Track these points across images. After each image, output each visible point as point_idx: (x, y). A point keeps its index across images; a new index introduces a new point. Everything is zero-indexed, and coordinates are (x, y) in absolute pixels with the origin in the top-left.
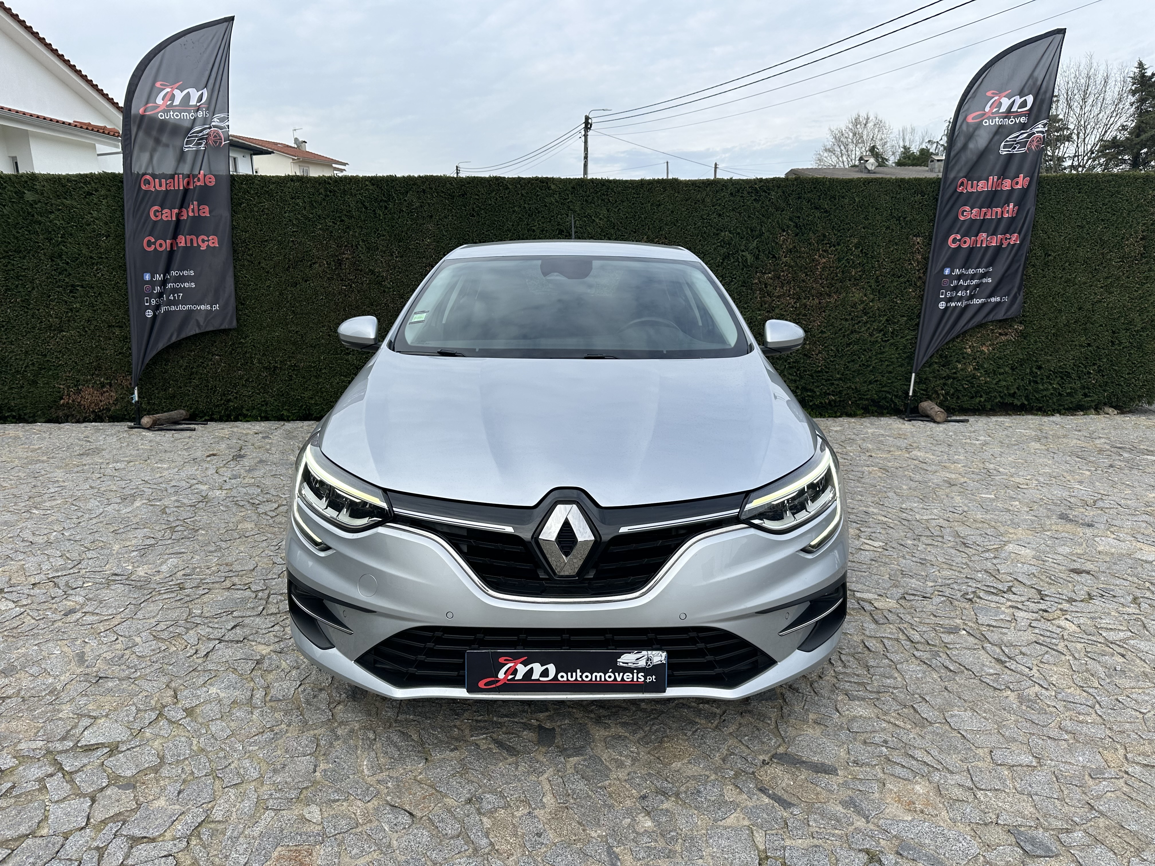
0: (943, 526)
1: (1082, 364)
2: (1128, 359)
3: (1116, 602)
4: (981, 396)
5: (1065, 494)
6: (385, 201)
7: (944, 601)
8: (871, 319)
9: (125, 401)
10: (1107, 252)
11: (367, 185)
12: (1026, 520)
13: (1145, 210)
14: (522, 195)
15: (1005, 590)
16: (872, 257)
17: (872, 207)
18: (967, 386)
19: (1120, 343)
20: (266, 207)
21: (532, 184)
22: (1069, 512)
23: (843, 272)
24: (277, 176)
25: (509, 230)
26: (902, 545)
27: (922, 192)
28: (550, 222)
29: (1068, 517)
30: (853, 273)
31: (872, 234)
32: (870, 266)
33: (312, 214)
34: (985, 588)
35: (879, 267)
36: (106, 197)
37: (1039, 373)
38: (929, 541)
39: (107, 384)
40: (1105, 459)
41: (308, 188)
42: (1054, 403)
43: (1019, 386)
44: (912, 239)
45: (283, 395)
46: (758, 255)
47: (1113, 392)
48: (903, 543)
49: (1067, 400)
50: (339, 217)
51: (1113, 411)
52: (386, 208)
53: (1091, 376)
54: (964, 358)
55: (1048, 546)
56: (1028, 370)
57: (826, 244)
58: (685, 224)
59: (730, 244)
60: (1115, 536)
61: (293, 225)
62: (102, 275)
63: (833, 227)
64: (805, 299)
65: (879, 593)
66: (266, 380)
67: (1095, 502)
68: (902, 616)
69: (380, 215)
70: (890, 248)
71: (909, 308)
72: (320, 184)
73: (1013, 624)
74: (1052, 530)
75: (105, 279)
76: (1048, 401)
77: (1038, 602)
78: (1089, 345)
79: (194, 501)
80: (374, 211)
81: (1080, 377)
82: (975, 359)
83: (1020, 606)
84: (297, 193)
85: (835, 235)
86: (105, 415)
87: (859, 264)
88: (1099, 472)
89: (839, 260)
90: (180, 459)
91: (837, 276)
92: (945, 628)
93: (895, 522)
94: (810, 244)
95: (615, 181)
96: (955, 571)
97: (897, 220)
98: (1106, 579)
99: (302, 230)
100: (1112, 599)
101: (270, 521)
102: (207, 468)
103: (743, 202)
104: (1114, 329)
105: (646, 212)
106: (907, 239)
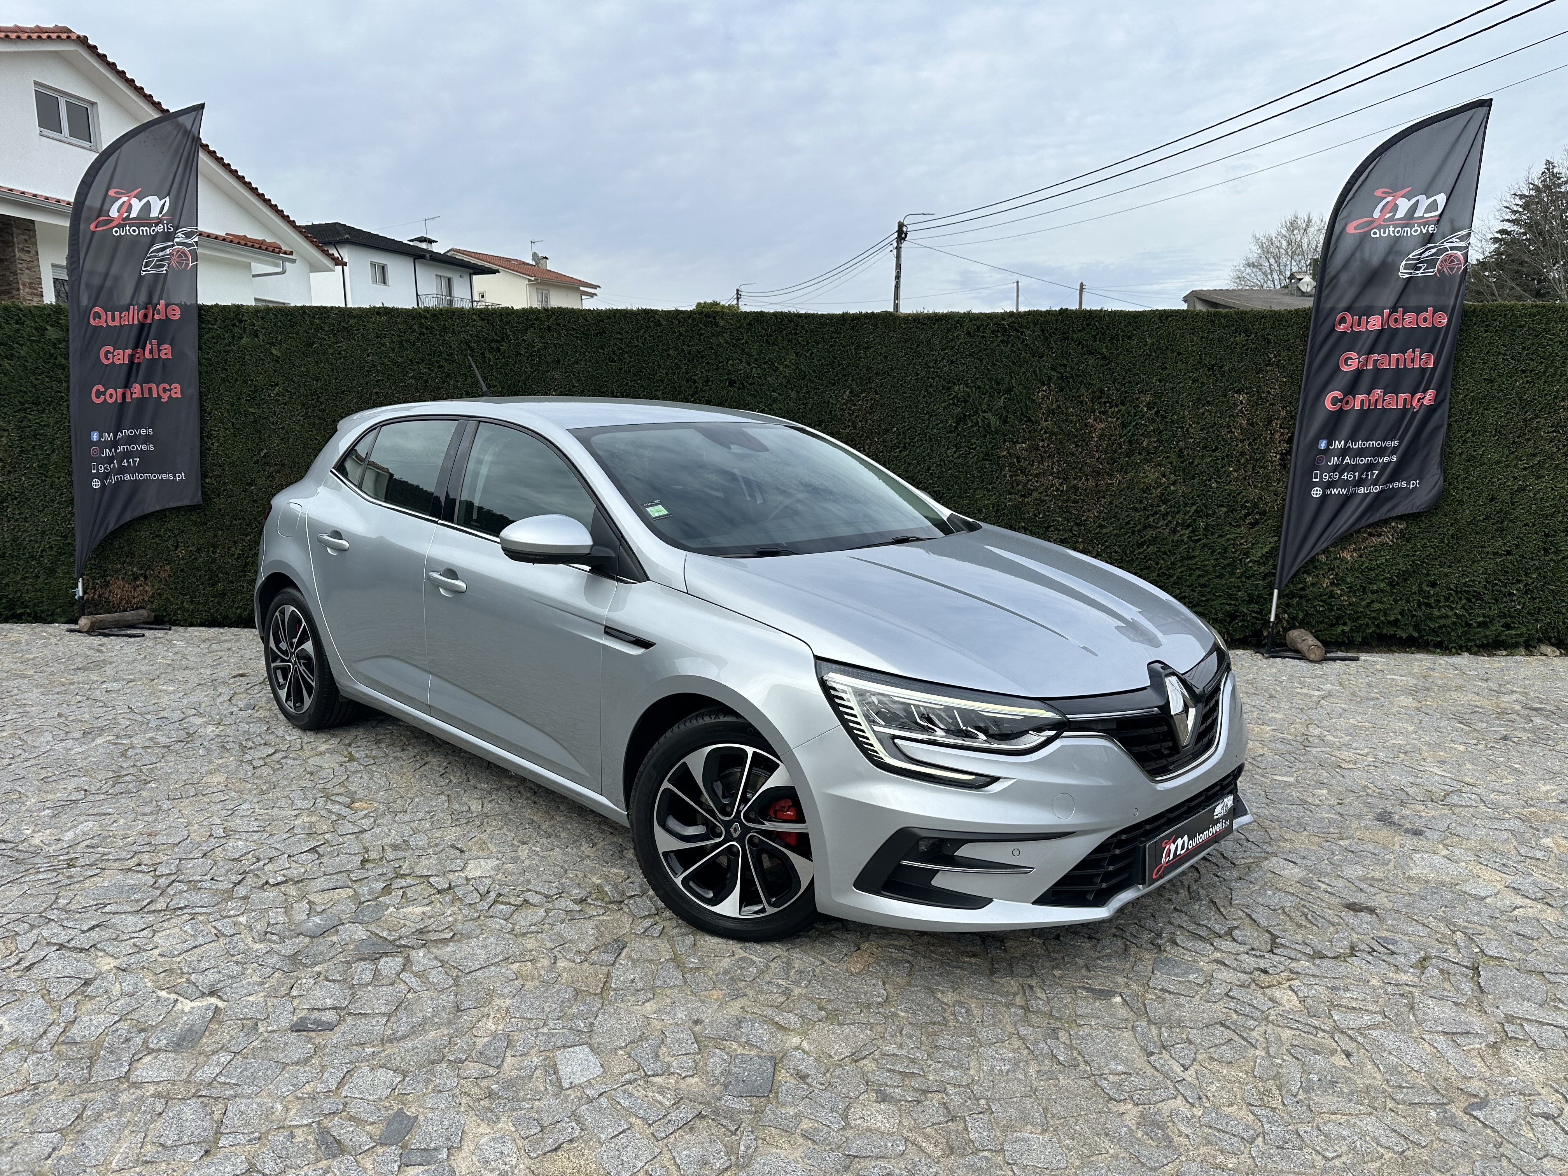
1: (1500, 580)
3: (1389, 964)
4: (1345, 624)
5: (1407, 780)
6: (497, 341)
8: (1173, 509)
10: (1532, 418)
12: (1321, 820)
14: (680, 334)
15: (1223, 933)
16: (1173, 422)
17: (1173, 352)
18: (1321, 609)
20: (344, 347)
22: (1397, 809)
23: (1130, 442)
24: (359, 309)
25: (662, 380)
27: (1247, 330)
28: (717, 370)
29: (1390, 818)
30: (1145, 444)
31: (1172, 389)
32: (1170, 433)
33: (402, 357)
35: (1184, 435)
37: (1432, 592)
40: (1501, 726)
42: (1459, 637)
43: (1403, 610)
44: (1232, 397)
46: (1006, 416)
47: (1550, 623)
49: (1479, 633)
50: (437, 362)
51: (1554, 652)
53: (1515, 598)
54: (1315, 567)
55: (1333, 864)
56: (1415, 588)
57: (1105, 403)
58: (903, 374)
59: (966, 402)
60: (1447, 853)
61: (378, 371)
63: (1115, 379)
64: (1075, 479)
67: (1447, 795)
70: (1199, 409)
71: (1229, 495)
72: (413, 318)
73: (1203, 991)
74: (1353, 838)
76: (1449, 633)
77: (1262, 957)
78: (1509, 553)
79: (173, 740)
81: (1497, 600)
82: (1333, 570)
83: (1230, 962)
84: (383, 330)
85: (1117, 390)
87: (1154, 431)
88: (1480, 747)
89: (1124, 426)
91: (1121, 448)
94: (1081, 403)
95: (807, 316)
97: (1209, 370)
98: (1394, 923)
99: (388, 379)
100: (1384, 958)
101: (249, 774)
102: (221, 693)
103: (985, 345)
104: (1547, 531)
105: (848, 358)
106: (1225, 396)
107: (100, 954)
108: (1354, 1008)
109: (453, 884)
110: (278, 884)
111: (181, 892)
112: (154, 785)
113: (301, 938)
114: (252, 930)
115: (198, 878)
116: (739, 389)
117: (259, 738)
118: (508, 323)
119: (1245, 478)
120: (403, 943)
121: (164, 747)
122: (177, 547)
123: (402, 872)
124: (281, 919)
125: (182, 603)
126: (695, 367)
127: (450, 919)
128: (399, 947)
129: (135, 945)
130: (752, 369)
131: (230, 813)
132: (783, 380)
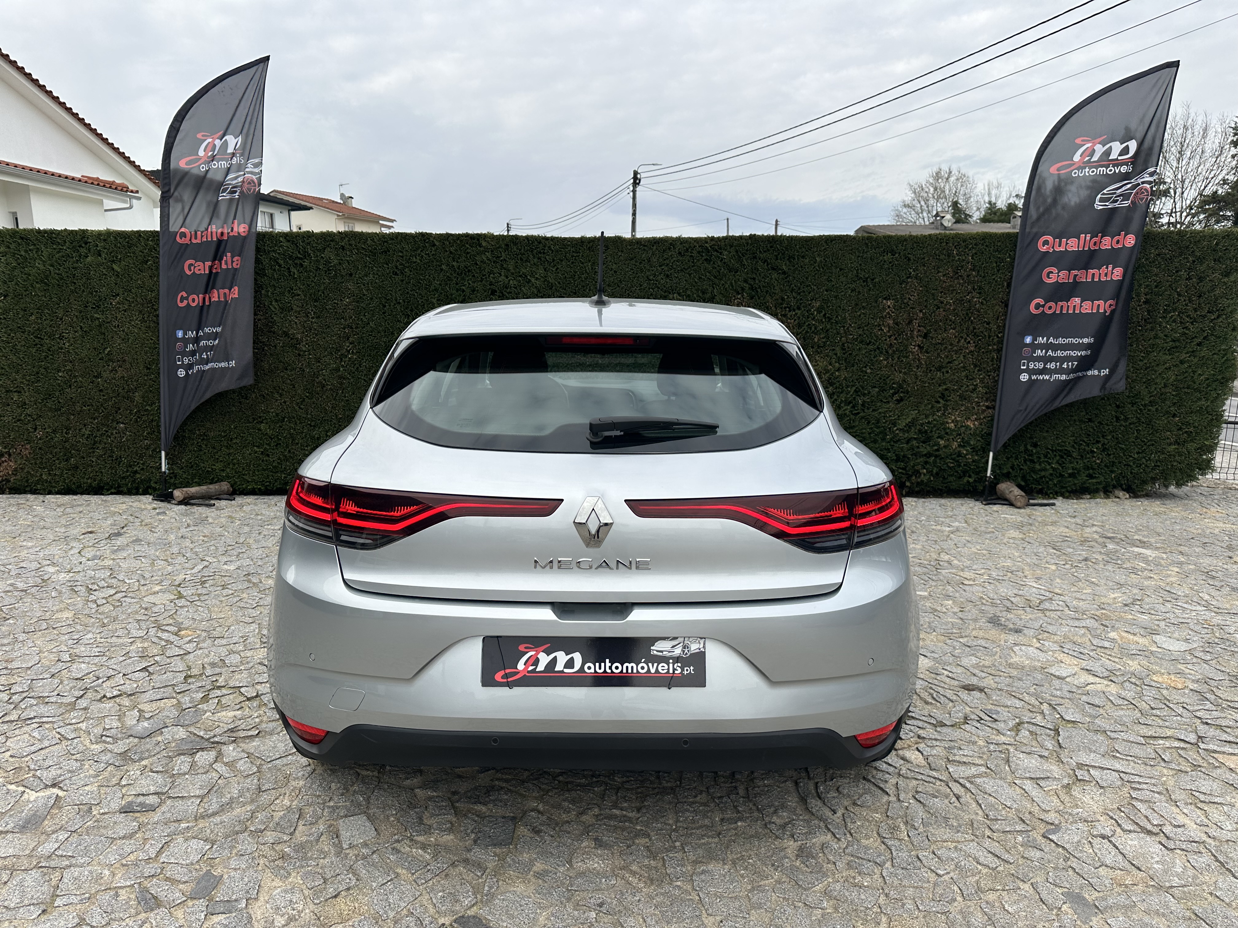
1: (1084, 441)
2: (1137, 436)
3: (992, 728)
4: (970, 476)
5: (1012, 592)
6: (301, 259)
8: (838, 390)
9: (25, 471)
12: (947, 623)
13: (1147, 271)
14: (451, 252)
16: (837, 322)
17: (837, 268)
18: (952, 465)
19: (1126, 419)
21: (461, 241)
22: (1003, 614)
25: (436, 290)
27: (893, 251)
28: (481, 281)
29: (998, 620)
30: (816, 340)
31: (836, 297)
32: (835, 331)
35: (845, 333)
37: (1034, 451)
39: (6, 453)
40: (1083, 550)
42: (1055, 485)
43: (1014, 465)
44: (882, 302)
45: (192, 467)
47: (1122, 473)
49: (1069, 482)
51: (1124, 495)
52: (301, 265)
53: (1095, 455)
54: (947, 433)
55: (953, 656)
56: (1022, 448)
57: (785, 308)
60: (1038, 645)
63: (793, 289)
66: (174, 450)
67: (1041, 602)
69: (294, 273)
70: (856, 312)
71: (880, 379)
74: (970, 637)
76: (1047, 482)
78: (1090, 420)
80: (289, 269)
81: (1082, 456)
82: (960, 435)
85: (794, 298)
87: (823, 329)
88: (1067, 566)
89: (800, 325)
90: (51, 537)
95: (553, 239)
97: (864, 281)
98: (997, 698)
100: (989, 724)
101: (93, 611)
102: (72, 547)
103: (693, 262)
104: (1118, 403)
105: (586, 272)
106: (876, 302)
108: (964, 762)
109: (260, 693)
110: (114, 697)
111: (31, 706)
112: (12, 622)
113: (131, 739)
114: (90, 734)
115: (47, 694)
117: (103, 582)
118: (309, 244)
119: (892, 365)
120: (216, 740)
121: (22, 591)
122: (35, 429)
123: (218, 684)
124: (115, 724)
125: (41, 475)
126: (463, 279)
127: (257, 720)
128: (213, 743)
130: (509, 281)
131: (75, 641)
132: (535, 290)
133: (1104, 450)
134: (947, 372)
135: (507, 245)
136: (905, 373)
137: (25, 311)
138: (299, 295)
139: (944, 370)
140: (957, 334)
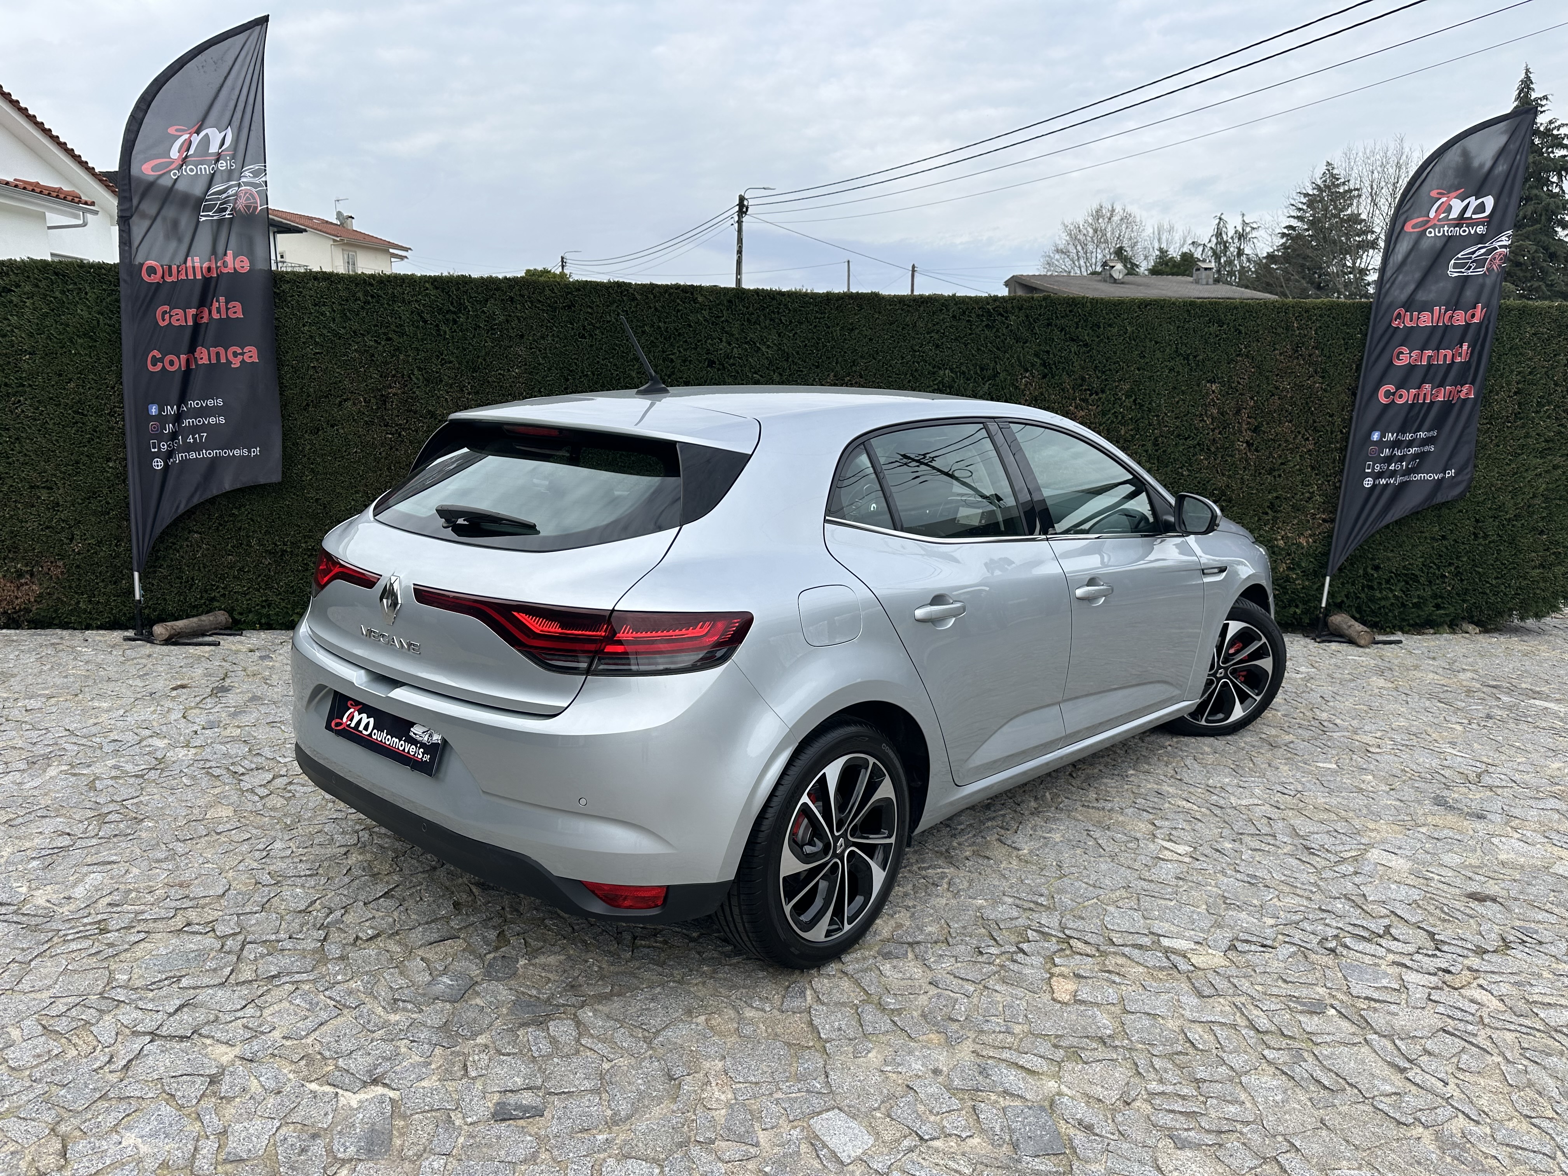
0: (1273, 817)
1: (1434, 563)
2: (1496, 558)
3: (1546, 954)
5: (1435, 763)
6: (454, 313)
7: (1295, 953)
9: (55, 597)
11: (427, 289)
12: (1388, 807)
13: (1521, 354)
14: (656, 309)
15: (1381, 932)
16: (1149, 410)
17: (1151, 341)
19: (1486, 536)
21: (670, 295)
22: (1446, 793)
26: (1217, 850)
27: (1220, 320)
28: (695, 349)
29: (1446, 802)
30: (1123, 432)
31: (1150, 378)
32: (1147, 422)
33: (344, 328)
34: (1350, 928)
35: (1159, 423)
36: (31, 295)
37: (1376, 575)
38: (1256, 844)
39: (27, 572)
41: (338, 290)
42: (1395, 617)
44: (1206, 386)
45: (294, 592)
47: (1475, 603)
48: (1218, 847)
49: (1413, 613)
50: (384, 334)
51: (1474, 629)
52: (455, 322)
53: (1447, 580)
55: (1428, 853)
56: (1361, 572)
57: (1086, 390)
59: (951, 387)
60: (1519, 836)
61: (316, 343)
62: (23, 411)
63: (1096, 367)
65: (1197, 939)
66: (269, 570)
67: (1479, 776)
68: (1235, 981)
69: (445, 332)
70: (1174, 397)
71: (1199, 483)
72: (357, 285)
73: (1404, 996)
74: (1428, 825)
75: (27, 417)
77: (1434, 956)
79: (143, 767)
80: (437, 326)
81: (1430, 582)
82: (1289, 555)
83: (1409, 963)
84: (322, 297)
85: (1098, 378)
86: (22, 618)
87: (1131, 419)
89: (1104, 414)
90: (129, 694)
92: (1304, 1004)
93: (1203, 810)
94: (1063, 390)
96: (1302, 896)
97: (1184, 359)
98: (1521, 911)
99: (328, 352)
100: (1538, 949)
101: (259, 805)
102: (169, 709)
103: (970, 329)
104: (1477, 517)
105: (833, 339)
106: (1198, 385)
107: (208, 1041)
110: (371, 939)
111: (262, 956)
112: (150, 824)
113: (440, 1003)
114: (376, 997)
115: (273, 937)
116: (719, 370)
117: (246, 761)
119: (1214, 466)
120: (561, 1002)
122: (71, 540)
124: (402, 982)
126: (672, 345)
128: (558, 1007)
129: (246, 1027)
131: (264, 854)
133: (1456, 575)
134: (1280, 476)
135: (730, 301)
136: (1229, 477)
137: (60, 375)
138: (451, 362)
139: (1276, 473)
140: (1293, 428)
